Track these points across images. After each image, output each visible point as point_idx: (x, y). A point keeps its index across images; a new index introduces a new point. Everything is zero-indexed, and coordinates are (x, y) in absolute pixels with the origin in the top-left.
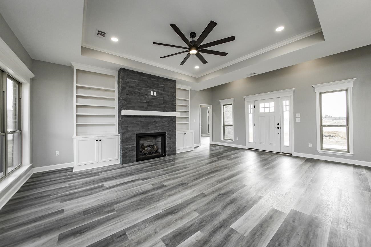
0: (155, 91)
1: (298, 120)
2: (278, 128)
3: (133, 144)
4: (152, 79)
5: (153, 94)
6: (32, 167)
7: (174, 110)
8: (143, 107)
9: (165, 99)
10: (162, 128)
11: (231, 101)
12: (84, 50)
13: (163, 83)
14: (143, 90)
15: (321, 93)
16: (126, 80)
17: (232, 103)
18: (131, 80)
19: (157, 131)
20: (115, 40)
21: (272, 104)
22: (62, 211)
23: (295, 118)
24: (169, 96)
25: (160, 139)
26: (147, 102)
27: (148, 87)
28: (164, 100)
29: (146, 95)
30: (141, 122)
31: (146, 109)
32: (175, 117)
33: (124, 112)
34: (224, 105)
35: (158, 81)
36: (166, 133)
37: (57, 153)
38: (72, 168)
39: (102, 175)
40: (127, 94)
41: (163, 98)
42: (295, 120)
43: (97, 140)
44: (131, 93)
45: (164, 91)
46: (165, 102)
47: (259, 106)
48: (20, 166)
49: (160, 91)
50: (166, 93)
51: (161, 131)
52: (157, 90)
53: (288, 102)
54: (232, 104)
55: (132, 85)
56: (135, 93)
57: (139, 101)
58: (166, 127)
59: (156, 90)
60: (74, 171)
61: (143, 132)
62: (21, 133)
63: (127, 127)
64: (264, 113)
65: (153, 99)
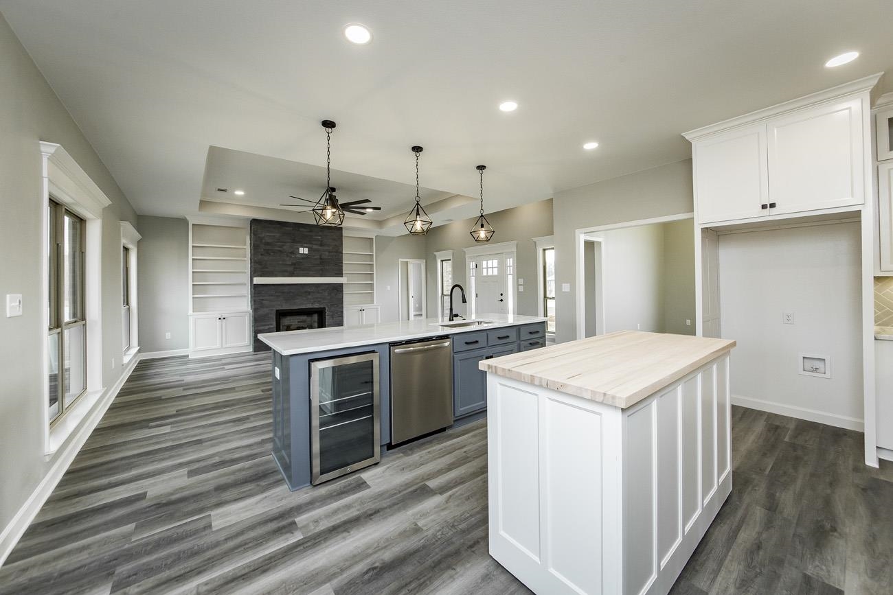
0: (306, 247)
1: (521, 289)
2: (502, 300)
3: (271, 325)
4: (301, 230)
5: (304, 251)
6: (139, 351)
7: (340, 274)
8: (286, 271)
9: (323, 257)
10: (319, 302)
11: (448, 254)
12: (203, 204)
13: (320, 233)
14: (287, 247)
15: (544, 250)
16: (260, 235)
17: (451, 257)
18: (268, 234)
19: (309, 306)
20: (239, 193)
21: (495, 263)
22: (183, 380)
23: (518, 285)
24: (329, 252)
25: (316, 317)
26: (293, 264)
27: (294, 241)
28: (321, 259)
29: (292, 253)
30: (283, 293)
31: (292, 275)
32: (341, 285)
33: (257, 281)
34: (442, 261)
35: (311, 231)
36: (325, 308)
37: (168, 336)
38: (188, 356)
39: (224, 361)
40: (262, 255)
41: (321, 256)
42: (518, 289)
43: (220, 319)
44: (267, 252)
45: (321, 245)
46: (322, 261)
47: (481, 265)
48: (129, 348)
49: (315, 247)
50: (326, 248)
51: (316, 306)
52: (310, 245)
53: (511, 260)
54: (450, 260)
55: (269, 241)
56: (274, 252)
57: (281, 262)
58: (324, 299)
59: (307, 245)
60: (190, 357)
61: (286, 307)
62: (129, 309)
63: (263, 300)
64: (487, 276)
65: (303, 258)
